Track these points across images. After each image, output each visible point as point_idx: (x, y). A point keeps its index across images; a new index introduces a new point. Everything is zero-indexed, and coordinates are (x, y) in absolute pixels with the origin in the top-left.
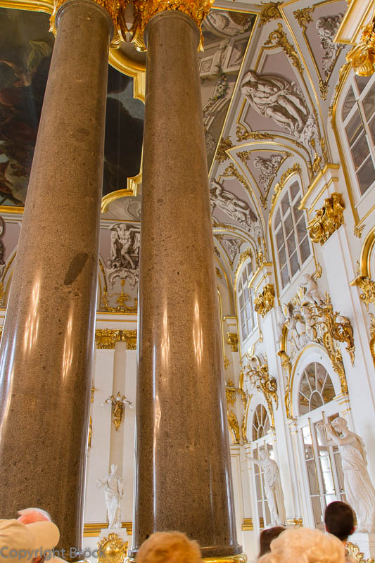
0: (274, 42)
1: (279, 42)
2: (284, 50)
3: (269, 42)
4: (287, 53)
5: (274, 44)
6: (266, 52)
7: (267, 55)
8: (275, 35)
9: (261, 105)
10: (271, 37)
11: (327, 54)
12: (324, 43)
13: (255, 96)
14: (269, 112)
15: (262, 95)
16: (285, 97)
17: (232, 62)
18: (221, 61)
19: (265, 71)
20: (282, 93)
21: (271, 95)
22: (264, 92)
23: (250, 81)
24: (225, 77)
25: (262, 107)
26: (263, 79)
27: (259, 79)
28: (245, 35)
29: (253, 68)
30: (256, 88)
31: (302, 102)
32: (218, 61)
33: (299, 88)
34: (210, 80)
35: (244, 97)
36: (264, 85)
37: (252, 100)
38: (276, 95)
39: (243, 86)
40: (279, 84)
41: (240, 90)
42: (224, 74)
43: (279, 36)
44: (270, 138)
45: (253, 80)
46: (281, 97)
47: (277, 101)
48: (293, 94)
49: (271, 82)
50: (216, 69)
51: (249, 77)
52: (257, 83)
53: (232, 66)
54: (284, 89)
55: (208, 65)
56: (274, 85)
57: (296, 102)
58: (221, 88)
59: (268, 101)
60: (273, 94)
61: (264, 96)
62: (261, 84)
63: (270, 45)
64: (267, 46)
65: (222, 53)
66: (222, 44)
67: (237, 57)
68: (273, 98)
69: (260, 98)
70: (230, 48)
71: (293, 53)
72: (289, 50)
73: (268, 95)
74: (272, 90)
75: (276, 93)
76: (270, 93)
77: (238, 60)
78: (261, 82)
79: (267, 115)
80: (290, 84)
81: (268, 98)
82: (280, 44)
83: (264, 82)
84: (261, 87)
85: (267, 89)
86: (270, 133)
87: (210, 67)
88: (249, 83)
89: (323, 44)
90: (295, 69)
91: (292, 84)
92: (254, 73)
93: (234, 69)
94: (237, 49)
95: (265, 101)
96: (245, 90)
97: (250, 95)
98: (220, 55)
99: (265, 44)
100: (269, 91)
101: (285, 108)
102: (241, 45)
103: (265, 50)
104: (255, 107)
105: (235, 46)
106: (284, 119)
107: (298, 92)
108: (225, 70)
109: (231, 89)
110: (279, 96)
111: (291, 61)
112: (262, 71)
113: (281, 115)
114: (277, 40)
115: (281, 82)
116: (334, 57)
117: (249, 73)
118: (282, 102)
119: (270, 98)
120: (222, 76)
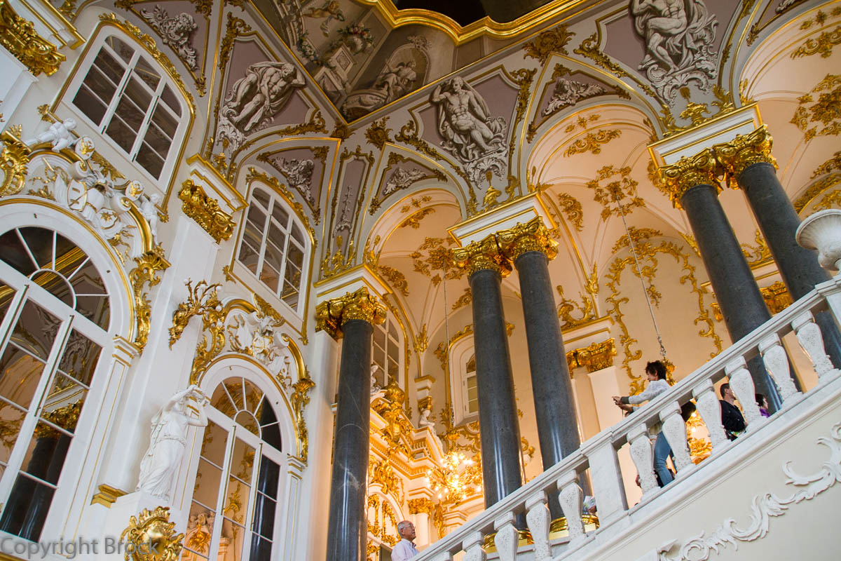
0: (316, 120)
1: (314, 124)
2: (305, 125)
3: (319, 116)
4: (300, 125)
5: (315, 119)
6: (312, 109)
7: (309, 108)
8: (321, 124)
9: (264, 72)
10: (322, 120)
11: (287, 164)
12: (296, 163)
13: (276, 72)
14: (252, 77)
15: (274, 80)
16: (262, 104)
17: (326, 79)
18: (336, 74)
19: (295, 96)
20: (267, 103)
21: (270, 89)
22: (275, 84)
23: (296, 78)
24: (318, 64)
25: (261, 70)
26: (290, 91)
27: (291, 87)
28: (339, 105)
29: (307, 90)
30: (284, 79)
31: (255, 126)
32: (338, 72)
33: (267, 125)
34: (327, 52)
35: (283, 62)
36: (283, 88)
37: (274, 66)
38: (267, 95)
39: (295, 70)
40: (277, 103)
41: (294, 64)
42: (322, 65)
43: (318, 127)
44: (222, 62)
45: (295, 81)
46: (263, 99)
47: (260, 92)
48: (264, 116)
49: (282, 96)
50: (333, 65)
51: (299, 80)
52: (289, 82)
53: (324, 77)
54: (270, 107)
55: (343, 63)
56: (277, 98)
57: (255, 119)
58: (310, 52)
59: (264, 82)
60: (269, 91)
61: (272, 80)
62: (285, 86)
63: (316, 115)
64: (317, 113)
65: (342, 81)
66: (349, 87)
67: (327, 86)
68: (265, 90)
69: (272, 76)
70: (340, 88)
71: (298, 131)
72: (302, 129)
73: (270, 86)
74: (274, 93)
75: (269, 96)
76: (271, 88)
77: (324, 84)
78: (287, 87)
79: (249, 73)
80: (273, 116)
81: (268, 84)
82: (312, 123)
83: (285, 91)
84: (282, 83)
85: (276, 88)
86: (228, 65)
87: (339, 62)
88: (294, 75)
89: (295, 161)
90: (284, 127)
91: (272, 118)
92: (301, 87)
93: (318, 76)
94: (334, 92)
95: (266, 79)
96: (289, 68)
97: (280, 68)
98: (342, 78)
99: (320, 113)
100: (274, 89)
101: (251, 100)
102: (334, 97)
103: (315, 109)
104: (264, 64)
105: (338, 92)
106: (241, 94)
107: (264, 123)
108: (324, 69)
109: (300, 58)
110: (265, 97)
111: (293, 126)
112: (297, 94)
113: (245, 91)
114: (316, 123)
115: (278, 106)
116: (283, 170)
117: (304, 83)
118: (257, 98)
119: (266, 85)
120: (322, 63)
